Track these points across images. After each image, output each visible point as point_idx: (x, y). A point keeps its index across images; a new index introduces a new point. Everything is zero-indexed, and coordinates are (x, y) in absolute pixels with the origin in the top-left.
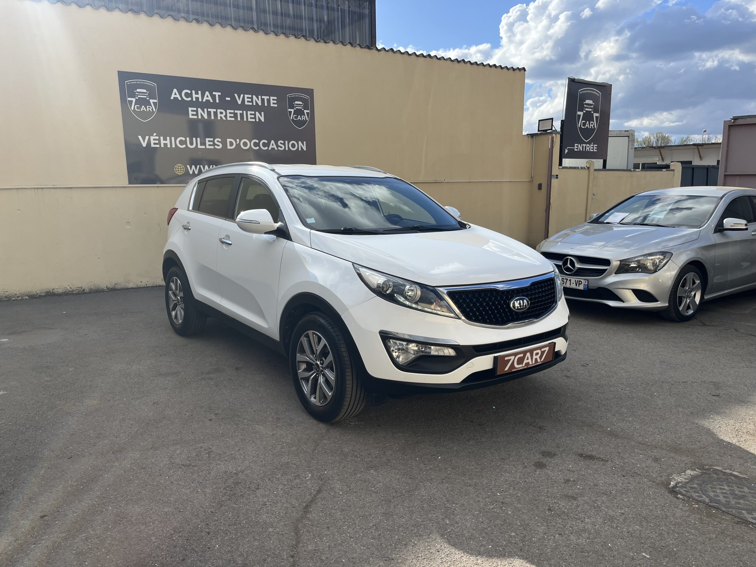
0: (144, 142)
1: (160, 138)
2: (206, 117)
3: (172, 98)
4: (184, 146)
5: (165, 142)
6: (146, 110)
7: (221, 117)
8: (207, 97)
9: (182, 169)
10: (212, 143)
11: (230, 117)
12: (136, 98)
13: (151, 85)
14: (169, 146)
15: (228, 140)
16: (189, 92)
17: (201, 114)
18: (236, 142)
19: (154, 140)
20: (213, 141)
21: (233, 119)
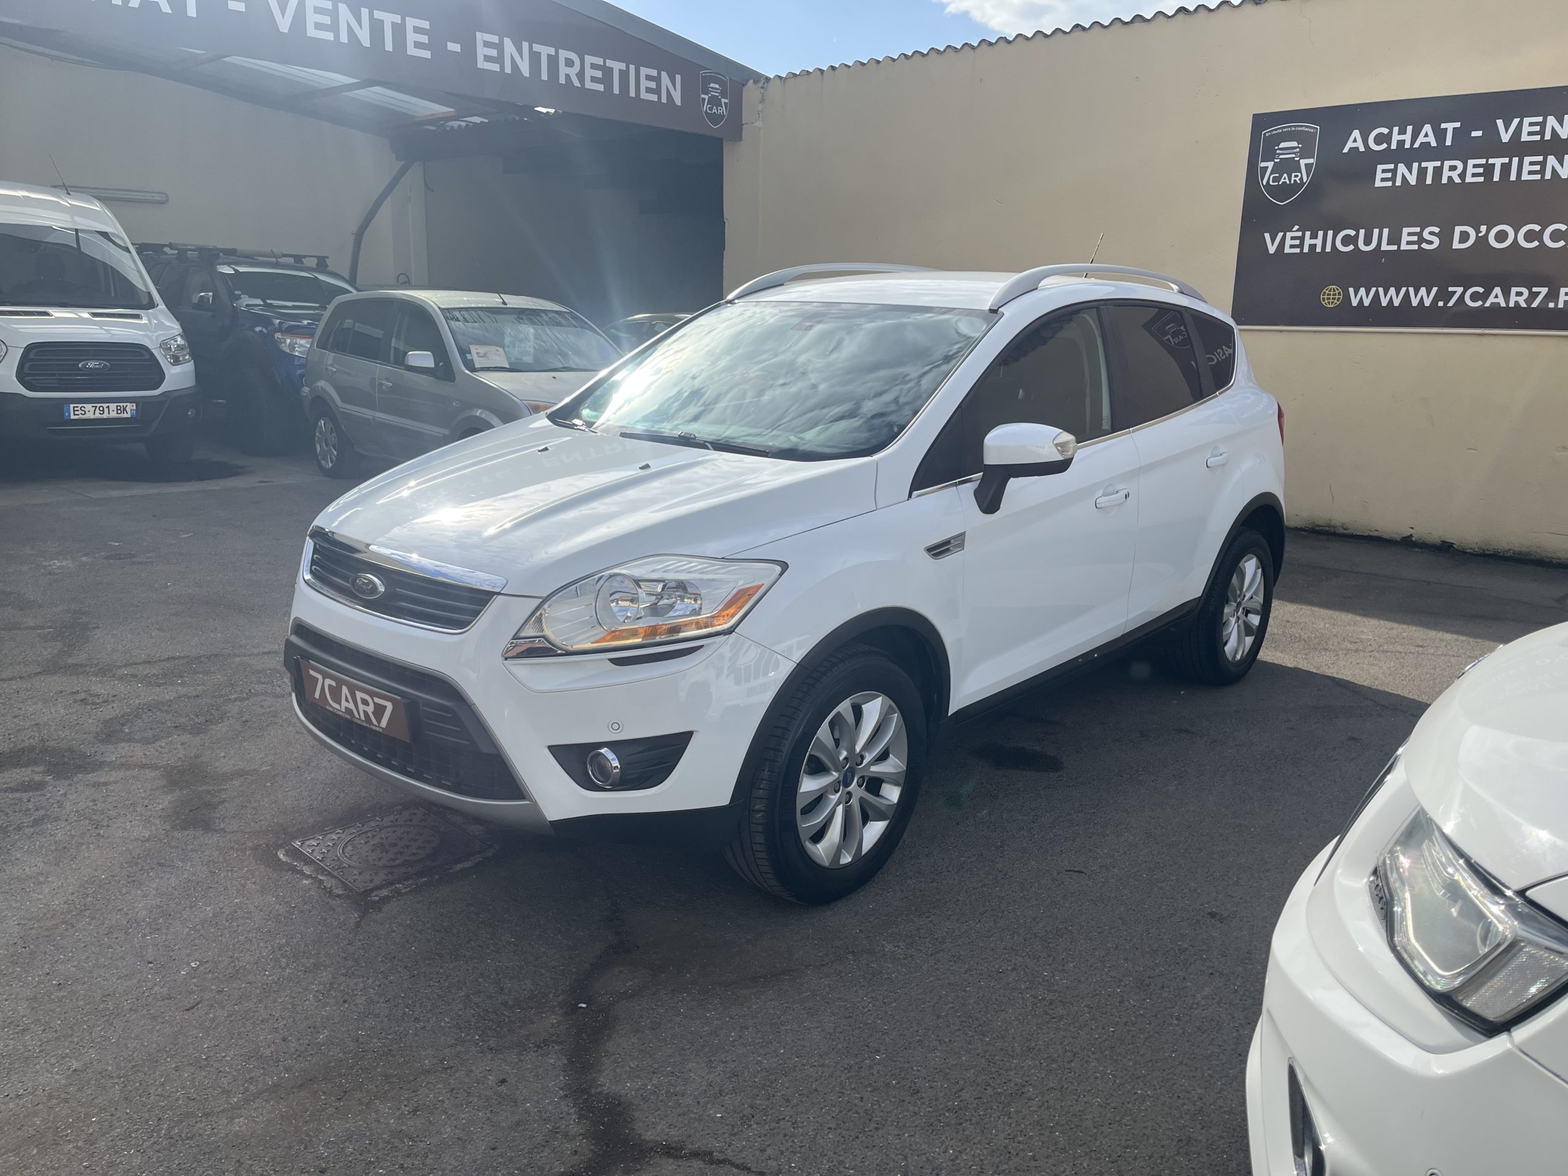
0: (1273, 243)
1: (1304, 235)
2: (1412, 180)
3: (1346, 150)
4: (1351, 247)
5: (1313, 242)
6: (1288, 183)
7: (1450, 178)
8: (1426, 135)
9: (1337, 297)
10: (1415, 238)
11: (1474, 175)
12: (1276, 160)
13: (1309, 130)
14: (1319, 250)
15: (1458, 229)
16: (1385, 131)
17: (1403, 176)
18: (1478, 231)
19: (1293, 238)
20: (1420, 235)
21: (1481, 179)
